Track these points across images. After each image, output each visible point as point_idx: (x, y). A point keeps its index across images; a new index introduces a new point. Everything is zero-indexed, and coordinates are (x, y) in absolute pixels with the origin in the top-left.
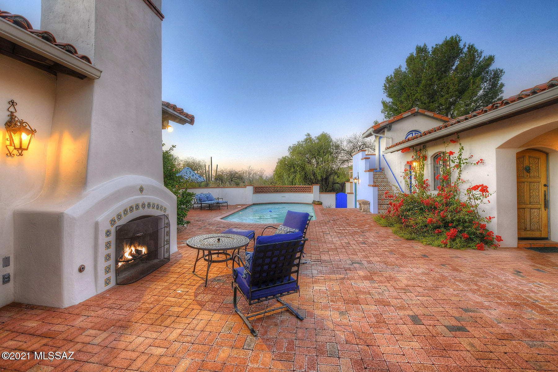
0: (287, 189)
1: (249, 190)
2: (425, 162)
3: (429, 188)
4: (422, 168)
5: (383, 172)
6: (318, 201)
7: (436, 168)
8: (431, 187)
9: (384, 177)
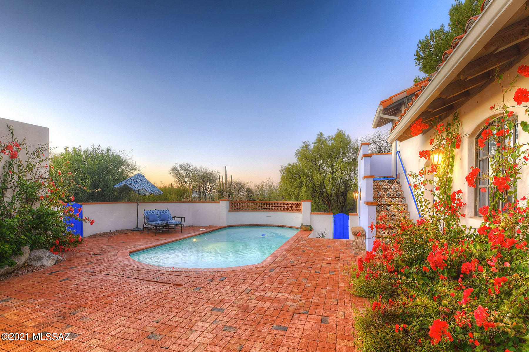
0: (270, 205)
1: (223, 205)
2: (456, 151)
3: (463, 211)
4: (450, 166)
5: (397, 180)
6: (307, 226)
7: (482, 163)
8: (469, 210)
9: (399, 188)
